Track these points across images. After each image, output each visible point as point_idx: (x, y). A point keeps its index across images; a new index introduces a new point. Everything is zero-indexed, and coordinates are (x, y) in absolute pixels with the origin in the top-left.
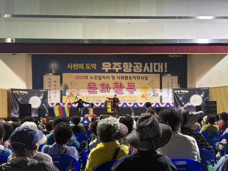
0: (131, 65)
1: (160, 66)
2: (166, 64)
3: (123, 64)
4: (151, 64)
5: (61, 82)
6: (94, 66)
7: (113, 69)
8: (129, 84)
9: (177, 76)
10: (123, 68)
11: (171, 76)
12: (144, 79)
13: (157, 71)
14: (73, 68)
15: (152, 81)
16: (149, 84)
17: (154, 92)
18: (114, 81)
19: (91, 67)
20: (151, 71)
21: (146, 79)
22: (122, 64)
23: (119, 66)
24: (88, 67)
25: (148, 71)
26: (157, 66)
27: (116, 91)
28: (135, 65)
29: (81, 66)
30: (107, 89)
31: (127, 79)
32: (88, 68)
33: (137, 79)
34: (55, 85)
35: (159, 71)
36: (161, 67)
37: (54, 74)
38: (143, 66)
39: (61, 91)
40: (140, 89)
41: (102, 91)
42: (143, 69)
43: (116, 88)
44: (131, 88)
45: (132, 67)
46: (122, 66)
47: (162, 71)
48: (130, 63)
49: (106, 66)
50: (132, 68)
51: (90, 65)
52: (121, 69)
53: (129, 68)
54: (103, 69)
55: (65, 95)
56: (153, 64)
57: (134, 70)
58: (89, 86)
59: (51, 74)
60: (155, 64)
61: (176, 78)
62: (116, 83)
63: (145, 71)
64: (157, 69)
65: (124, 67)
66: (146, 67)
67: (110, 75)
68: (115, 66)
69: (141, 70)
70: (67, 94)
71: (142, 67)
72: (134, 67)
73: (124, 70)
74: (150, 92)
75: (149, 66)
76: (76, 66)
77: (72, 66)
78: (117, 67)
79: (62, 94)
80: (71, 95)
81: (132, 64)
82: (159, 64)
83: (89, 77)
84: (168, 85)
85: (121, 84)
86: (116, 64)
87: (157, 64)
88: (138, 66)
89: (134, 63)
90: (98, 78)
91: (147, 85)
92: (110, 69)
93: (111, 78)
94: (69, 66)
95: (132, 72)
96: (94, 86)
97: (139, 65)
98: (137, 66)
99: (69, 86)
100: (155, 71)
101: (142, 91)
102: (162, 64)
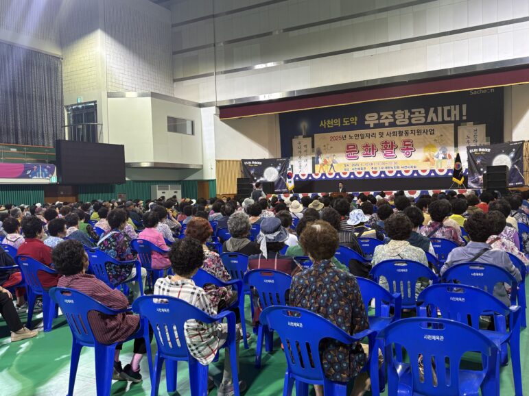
0: (407, 114)
1: (455, 110)
2: (464, 107)
3: (396, 113)
4: (440, 109)
5: (313, 146)
6: (354, 120)
7: (381, 121)
8: (405, 142)
9: (484, 125)
10: (395, 120)
11: (474, 124)
12: (429, 133)
13: (449, 119)
14: (327, 126)
15: (442, 135)
16: (435, 140)
17: (444, 152)
18: (382, 140)
19: (350, 122)
20: (440, 120)
21: (432, 132)
22: (394, 113)
23: (390, 117)
24: (346, 122)
25: (435, 120)
26: (449, 112)
27: (385, 155)
28: (414, 113)
29: (337, 122)
30: (373, 152)
31: (401, 135)
32: (347, 124)
33: (416, 134)
34: (306, 151)
35: (453, 119)
36: (455, 112)
37: (304, 137)
38: (427, 113)
39: (313, 158)
40: (423, 149)
41: (366, 155)
42: (426, 117)
43: (386, 149)
44: (408, 149)
45: (409, 116)
46: (393, 116)
47: (458, 118)
48: (407, 111)
49: (371, 119)
50: (410, 118)
51: (349, 120)
52: (392, 120)
53: (404, 118)
54: (366, 123)
55: (318, 163)
56: (443, 109)
57: (413, 121)
58: (348, 148)
59: (301, 137)
60: (446, 108)
61: (482, 129)
62: (386, 142)
63: (429, 120)
64: (449, 115)
65: (397, 117)
66: (431, 115)
67: (377, 131)
68: (383, 118)
69: (423, 120)
70: (321, 161)
71: (424, 115)
72: (412, 116)
73: (398, 123)
74: (438, 152)
75: (436, 112)
76: (330, 123)
77: (325, 123)
78: (387, 118)
79: (315, 162)
80: (326, 162)
81: (410, 111)
82: (453, 107)
83: (348, 137)
84: (468, 141)
85: (392, 143)
86: (384, 114)
87: (449, 108)
88: (419, 115)
89: (413, 110)
90: (360, 137)
91: (433, 142)
92: (377, 122)
93: (378, 136)
94: (322, 124)
95: (410, 124)
96: (354, 148)
97: (420, 112)
98: (417, 114)
99: (322, 151)
100: (446, 119)
101: (425, 151)
102: (457, 107)
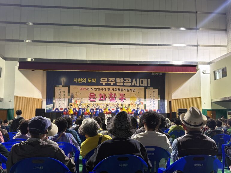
0: (122, 80)
1: (145, 81)
2: (149, 80)
3: (117, 79)
5: (69, 92)
6: (94, 80)
7: (109, 83)
8: (121, 94)
9: (158, 89)
11: (153, 89)
14: (78, 82)
17: (140, 101)
18: (109, 92)
19: (92, 81)
20: (138, 85)
24: (90, 81)
27: (110, 100)
29: (84, 80)
30: (104, 98)
33: (127, 91)
34: (64, 95)
35: (144, 85)
37: (63, 86)
38: (132, 81)
40: (129, 99)
43: (111, 97)
44: (122, 98)
55: (71, 102)
56: (139, 80)
57: (125, 84)
62: (111, 94)
63: (133, 85)
64: (142, 83)
70: (73, 101)
73: (117, 84)
74: (137, 101)
79: (69, 101)
80: (76, 102)
83: (90, 89)
85: (114, 94)
86: (111, 79)
87: (142, 79)
89: (125, 79)
90: (97, 90)
91: (134, 96)
93: (107, 90)
94: (75, 80)
96: (94, 95)
97: (128, 80)
99: (75, 96)
